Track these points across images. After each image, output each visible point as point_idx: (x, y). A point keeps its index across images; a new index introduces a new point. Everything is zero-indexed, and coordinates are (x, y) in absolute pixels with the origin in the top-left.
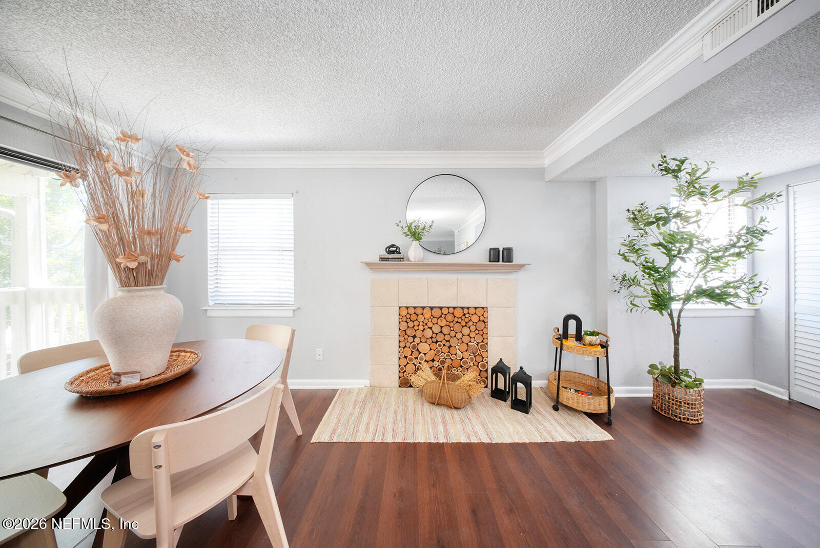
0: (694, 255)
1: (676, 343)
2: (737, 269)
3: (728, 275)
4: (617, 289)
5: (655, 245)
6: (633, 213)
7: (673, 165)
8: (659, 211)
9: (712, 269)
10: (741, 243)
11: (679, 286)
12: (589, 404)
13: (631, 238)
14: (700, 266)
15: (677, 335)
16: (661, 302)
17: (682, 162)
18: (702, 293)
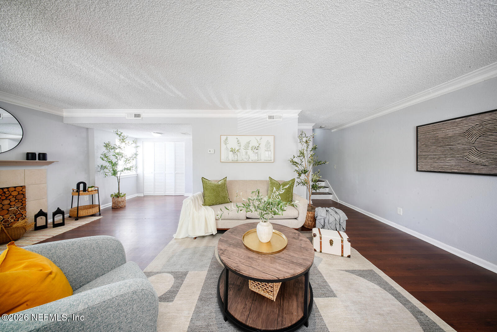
0: (123, 159)
1: (119, 185)
2: (133, 163)
3: (130, 165)
4: (99, 170)
5: (113, 155)
6: (106, 144)
7: (119, 133)
8: (115, 146)
9: (127, 163)
10: (133, 157)
11: (119, 168)
12: (92, 211)
13: (105, 153)
14: (125, 162)
15: (119, 183)
16: (115, 173)
17: (122, 133)
18: (125, 169)
